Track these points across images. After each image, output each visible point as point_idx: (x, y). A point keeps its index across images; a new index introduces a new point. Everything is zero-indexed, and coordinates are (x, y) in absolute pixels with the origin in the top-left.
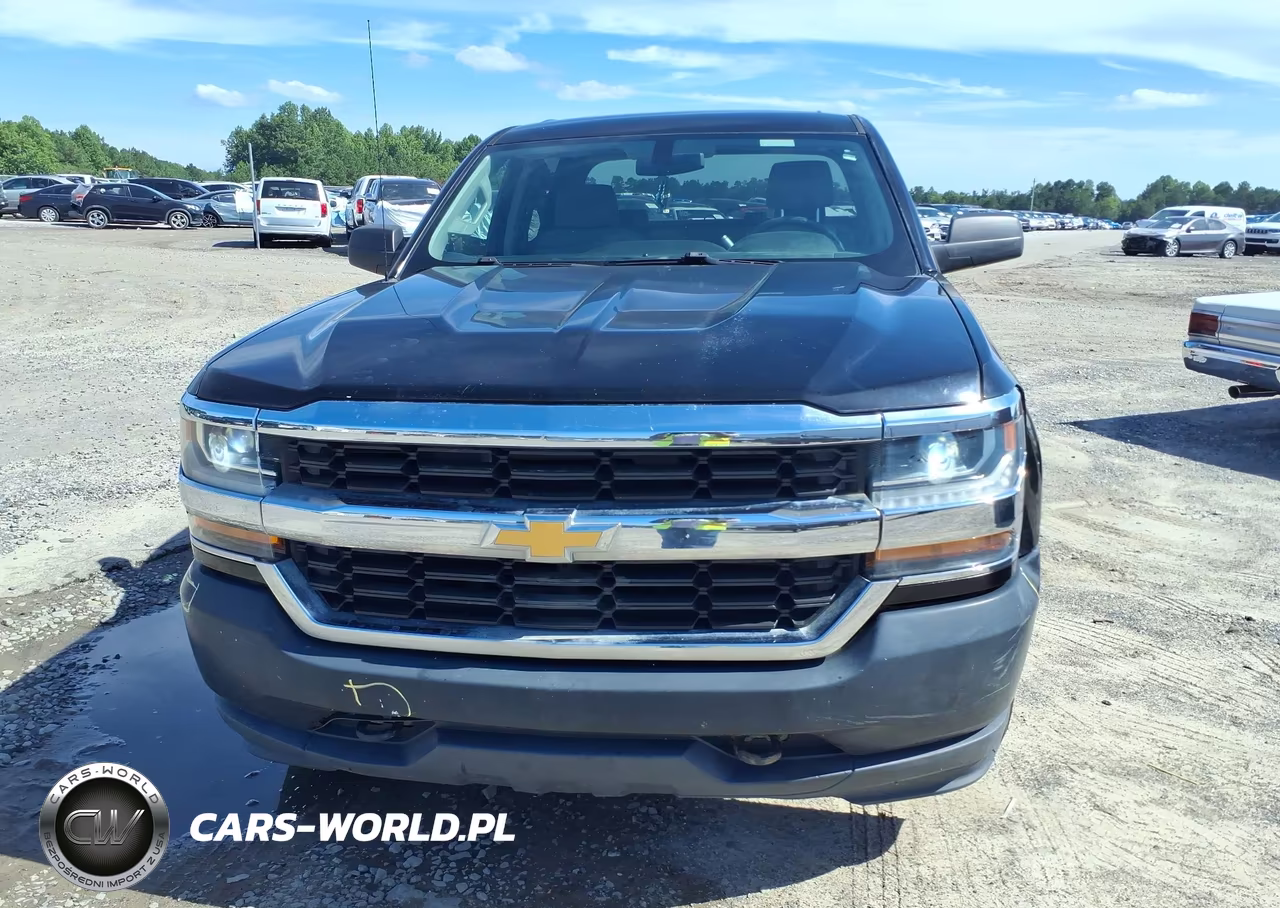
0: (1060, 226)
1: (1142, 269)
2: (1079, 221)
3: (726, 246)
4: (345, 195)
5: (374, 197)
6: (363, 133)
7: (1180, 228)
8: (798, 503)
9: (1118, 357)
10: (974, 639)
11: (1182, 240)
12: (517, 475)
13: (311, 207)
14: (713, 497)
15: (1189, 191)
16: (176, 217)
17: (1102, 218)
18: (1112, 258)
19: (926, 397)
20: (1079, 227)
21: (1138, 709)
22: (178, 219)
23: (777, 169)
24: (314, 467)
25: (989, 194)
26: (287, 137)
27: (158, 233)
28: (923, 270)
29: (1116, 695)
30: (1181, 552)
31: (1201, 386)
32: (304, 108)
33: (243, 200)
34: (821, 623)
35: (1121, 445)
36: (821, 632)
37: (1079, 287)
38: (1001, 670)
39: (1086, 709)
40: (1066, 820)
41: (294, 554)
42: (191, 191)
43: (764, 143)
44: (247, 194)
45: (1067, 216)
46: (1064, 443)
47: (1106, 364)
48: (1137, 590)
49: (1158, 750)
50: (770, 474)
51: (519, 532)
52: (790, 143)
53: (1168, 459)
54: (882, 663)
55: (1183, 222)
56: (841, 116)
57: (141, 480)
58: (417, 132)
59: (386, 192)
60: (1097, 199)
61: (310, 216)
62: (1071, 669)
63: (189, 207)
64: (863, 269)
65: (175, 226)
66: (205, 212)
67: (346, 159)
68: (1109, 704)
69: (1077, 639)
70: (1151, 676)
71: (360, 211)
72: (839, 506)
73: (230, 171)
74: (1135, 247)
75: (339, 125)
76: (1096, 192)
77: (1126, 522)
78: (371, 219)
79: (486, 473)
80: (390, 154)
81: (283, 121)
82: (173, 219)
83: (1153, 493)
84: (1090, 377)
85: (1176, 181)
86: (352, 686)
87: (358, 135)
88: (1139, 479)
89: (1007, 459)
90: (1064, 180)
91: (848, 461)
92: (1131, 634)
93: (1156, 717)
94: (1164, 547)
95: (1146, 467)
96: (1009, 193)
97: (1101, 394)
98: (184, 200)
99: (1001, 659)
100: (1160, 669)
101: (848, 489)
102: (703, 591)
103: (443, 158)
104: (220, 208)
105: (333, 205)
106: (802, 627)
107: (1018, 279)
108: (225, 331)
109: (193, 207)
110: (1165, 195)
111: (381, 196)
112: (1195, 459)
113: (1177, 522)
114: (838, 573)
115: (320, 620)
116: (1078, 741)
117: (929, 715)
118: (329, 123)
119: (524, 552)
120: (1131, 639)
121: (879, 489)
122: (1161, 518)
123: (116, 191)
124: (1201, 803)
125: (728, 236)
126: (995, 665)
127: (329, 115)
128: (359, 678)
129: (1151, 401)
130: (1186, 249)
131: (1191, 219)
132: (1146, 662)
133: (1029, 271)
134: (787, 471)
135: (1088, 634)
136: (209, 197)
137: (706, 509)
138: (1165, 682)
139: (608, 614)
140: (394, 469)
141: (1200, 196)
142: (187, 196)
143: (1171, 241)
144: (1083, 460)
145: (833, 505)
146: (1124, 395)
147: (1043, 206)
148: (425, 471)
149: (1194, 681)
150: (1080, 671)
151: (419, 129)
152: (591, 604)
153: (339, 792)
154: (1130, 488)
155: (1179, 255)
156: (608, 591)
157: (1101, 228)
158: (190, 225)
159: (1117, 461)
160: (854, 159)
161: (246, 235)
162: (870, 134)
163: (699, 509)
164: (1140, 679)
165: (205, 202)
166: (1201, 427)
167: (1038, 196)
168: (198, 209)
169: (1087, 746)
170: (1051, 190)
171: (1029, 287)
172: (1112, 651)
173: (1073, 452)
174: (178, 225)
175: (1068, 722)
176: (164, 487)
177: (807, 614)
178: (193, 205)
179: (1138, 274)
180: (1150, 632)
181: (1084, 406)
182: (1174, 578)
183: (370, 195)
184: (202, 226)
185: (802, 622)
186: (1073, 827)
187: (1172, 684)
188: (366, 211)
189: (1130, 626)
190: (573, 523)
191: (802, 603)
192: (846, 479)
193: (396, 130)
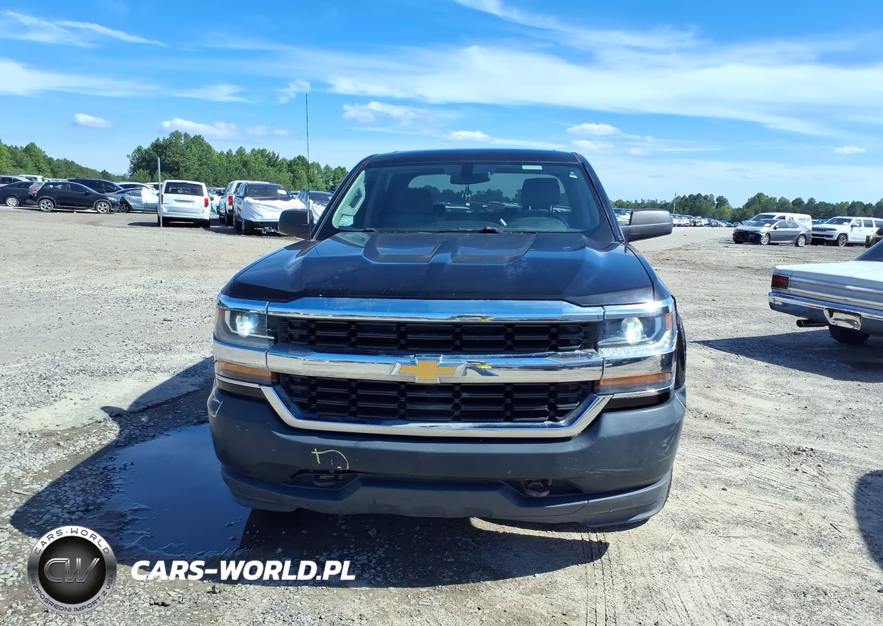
0: (693, 224)
1: (745, 252)
2: (705, 221)
3: (502, 225)
4: (219, 193)
5: (241, 194)
6: (225, 153)
7: (770, 226)
8: (560, 353)
9: (730, 305)
10: (651, 428)
11: (771, 234)
12: (410, 337)
13: (198, 201)
14: (515, 349)
15: (776, 203)
16: (101, 205)
17: (720, 219)
18: (727, 245)
19: (625, 300)
20: (705, 225)
21: (742, 493)
22: (102, 207)
23: (527, 182)
24: (296, 333)
25: (646, 202)
26: (173, 154)
27: (88, 216)
28: (616, 239)
29: (730, 486)
30: (768, 414)
31: (781, 322)
32: (186, 135)
33: (148, 195)
34: (571, 418)
35: (733, 355)
36: (572, 422)
37: (705, 262)
38: (666, 447)
39: (713, 492)
40: (702, 544)
41: (282, 381)
42: (111, 189)
43: (525, 167)
44: (150, 191)
45: (698, 217)
46: (697, 353)
47: (723, 308)
48: (742, 433)
49: (754, 512)
50: (545, 337)
51: (412, 367)
52: (540, 168)
53: (761, 364)
54: (604, 439)
55: (772, 223)
56: (568, 153)
57: (122, 366)
58: (262, 152)
59: (250, 191)
60: (717, 207)
61: (198, 206)
62: (703, 472)
63: (110, 198)
64: (584, 237)
65: (100, 211)
66: (121, 203)
67: (213, 169)
68: (726, 490)
69: (707, 458)
70: (750, 476)
71: (231, 203)
72: (582, 355)
73: (131, 176)
74: (741, 238)
75: (209, 147)
76: (716, 202)
77: (737, 398)
78: (239, 209)
79: (393, 336)
80: (243, 166)
81: (171, 143)
82: (99, 206)
83: (753, 382)
84: (712, 315)
85: (767, 196)
86: (316, 453)
87: (222, 153)
88: (745, 374)
89: (667, 334)
90: (695, 194)
91: (585, 332)
92: (738, 455)
93: (753, 496)
94: (760, 412)
95: (748, 368)
96: (659, 202)
97: (720, 326)
98: (106, 194)
99: (666, 441)
100: (755, 473)
101: (585, 347)
102: (509, 401)
103: (280, 170)
104: (131, 199)
105: (212, 199)
106: (561, 420)
107: (666, 257)
108: (154, 279)
109: (113, 199)
110: (760, 206)
111: (246, 195)
112: (778, 364)
113: (767, 399)
114: (580, 392)
115: (298, 417)
116: (709, 508)
117: (628, 470)
118: (202, 146)
119: (414, 378)
120: (738, 457)
121: (602, 347)
122: (757, 396)
123: (60, 186)
124: (777, 537)
125: (504, 220)
126: (663, 443)
127: (203, 140)
128: (320, 448)
129: (751, 330)
130: (774, 240)
131: (777, 221)
132: (747, 469)
133: (673, 252)
134: (554, 336)
135: (713, 455)
136: (123, 192)
137: (512, 355)
138: (757, 479)
139: (457, 413)
140: (343, 334)
141: (783, 206)
142: (108, 191)
143: (764, 235)
144: (710, 363)
145: (578, 355)
146: (734, 327)
147: (681, 212)
148: (360, 335)
149: (775, 479)
150: (709, 474)
151: (264, 151)
152: (449, 407)
153: (283, 533)
154: (738, 379)
155: (769, 244)
156: (457, 401)
157: (720, 226)
158: (110, 211)
159: (730, 364)
160: (576, 177)
161: (153, 218)
162: (585, 164)
163: (508, 355)
164: (744, 478)
165: (121, 195)
166: (780, 346)
167: (678, 204)
168: (116, 200)
169: (713, 510)
170: (686, 200)
171: (672, 262)
172: (728, 464)
173: (703, 359)
174: (102, 211)
175: (703, 499)
176: (138, 370)
177: (563, 414)
178: (113, 197)
179: (743, 255)
180: (749, 454)
181: (709, 332)
182: (764, 427)
183: (239, 193)
184: (118, 212)
185: (561, 418)
186: (707, 548)
187: (762, 480)
188: (235, 204)
189: (738, 452)
190: (441, 362)
191: (561, 407)
192: (585, 341)
193: (248, 151)
